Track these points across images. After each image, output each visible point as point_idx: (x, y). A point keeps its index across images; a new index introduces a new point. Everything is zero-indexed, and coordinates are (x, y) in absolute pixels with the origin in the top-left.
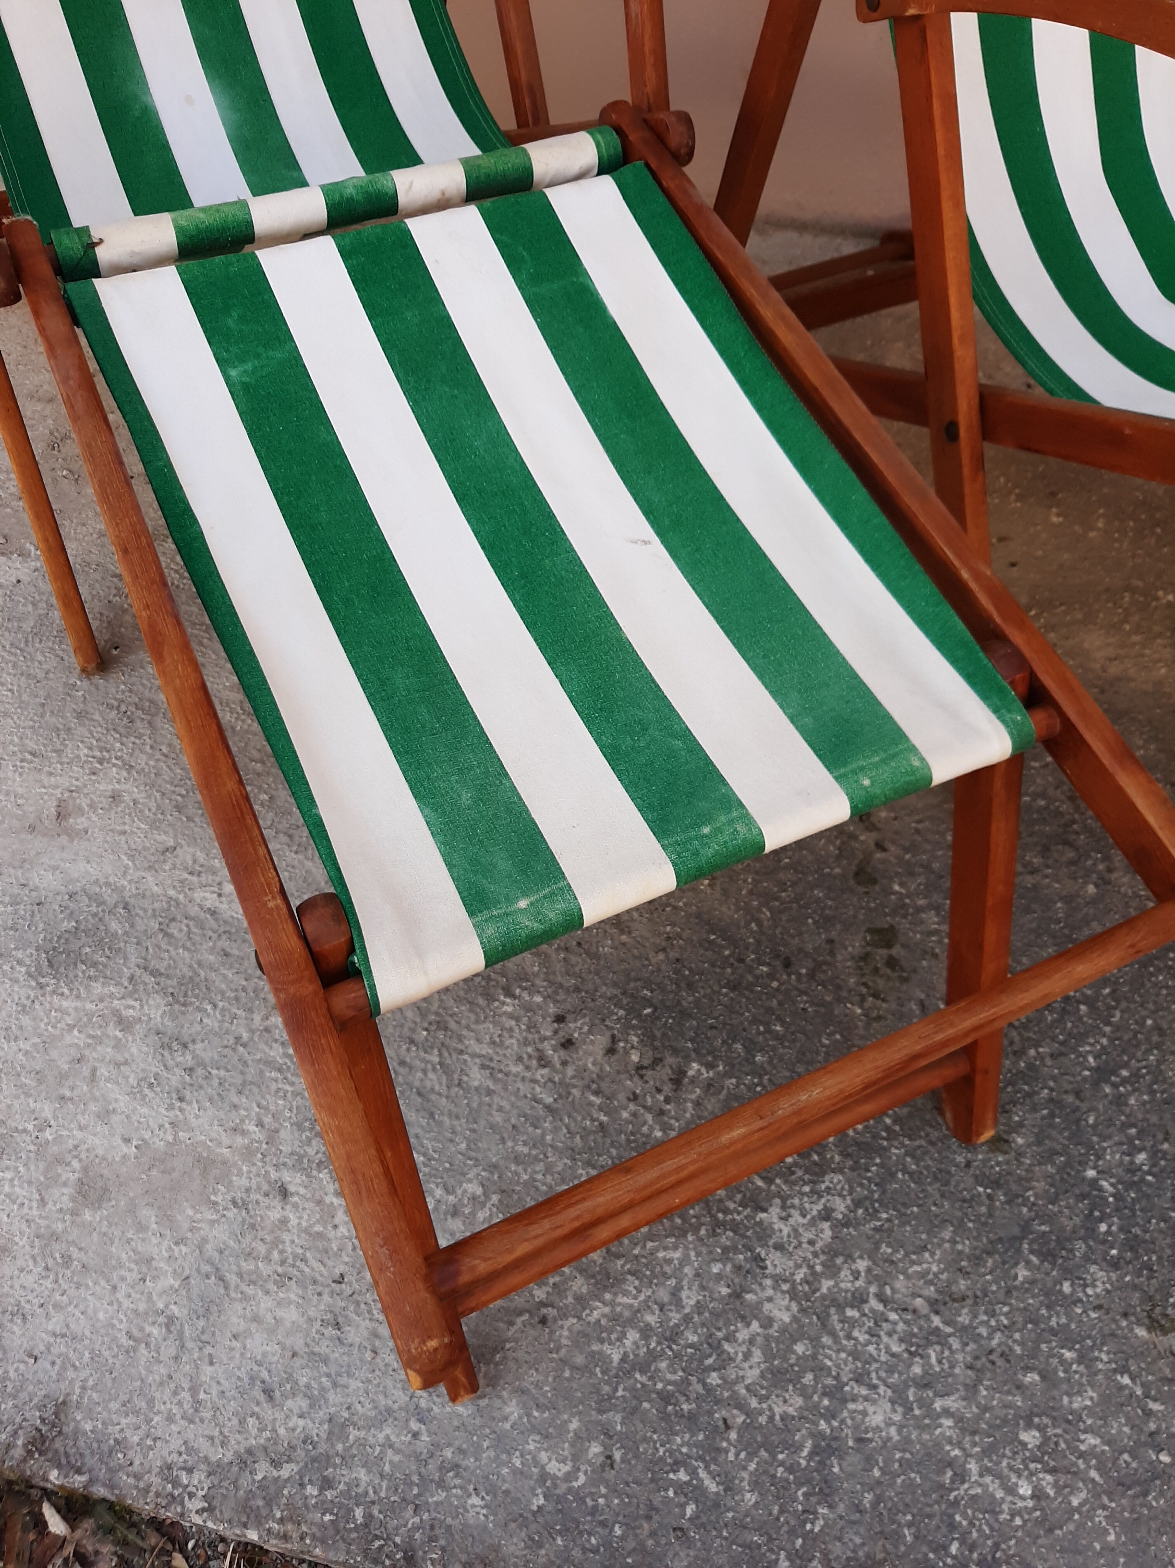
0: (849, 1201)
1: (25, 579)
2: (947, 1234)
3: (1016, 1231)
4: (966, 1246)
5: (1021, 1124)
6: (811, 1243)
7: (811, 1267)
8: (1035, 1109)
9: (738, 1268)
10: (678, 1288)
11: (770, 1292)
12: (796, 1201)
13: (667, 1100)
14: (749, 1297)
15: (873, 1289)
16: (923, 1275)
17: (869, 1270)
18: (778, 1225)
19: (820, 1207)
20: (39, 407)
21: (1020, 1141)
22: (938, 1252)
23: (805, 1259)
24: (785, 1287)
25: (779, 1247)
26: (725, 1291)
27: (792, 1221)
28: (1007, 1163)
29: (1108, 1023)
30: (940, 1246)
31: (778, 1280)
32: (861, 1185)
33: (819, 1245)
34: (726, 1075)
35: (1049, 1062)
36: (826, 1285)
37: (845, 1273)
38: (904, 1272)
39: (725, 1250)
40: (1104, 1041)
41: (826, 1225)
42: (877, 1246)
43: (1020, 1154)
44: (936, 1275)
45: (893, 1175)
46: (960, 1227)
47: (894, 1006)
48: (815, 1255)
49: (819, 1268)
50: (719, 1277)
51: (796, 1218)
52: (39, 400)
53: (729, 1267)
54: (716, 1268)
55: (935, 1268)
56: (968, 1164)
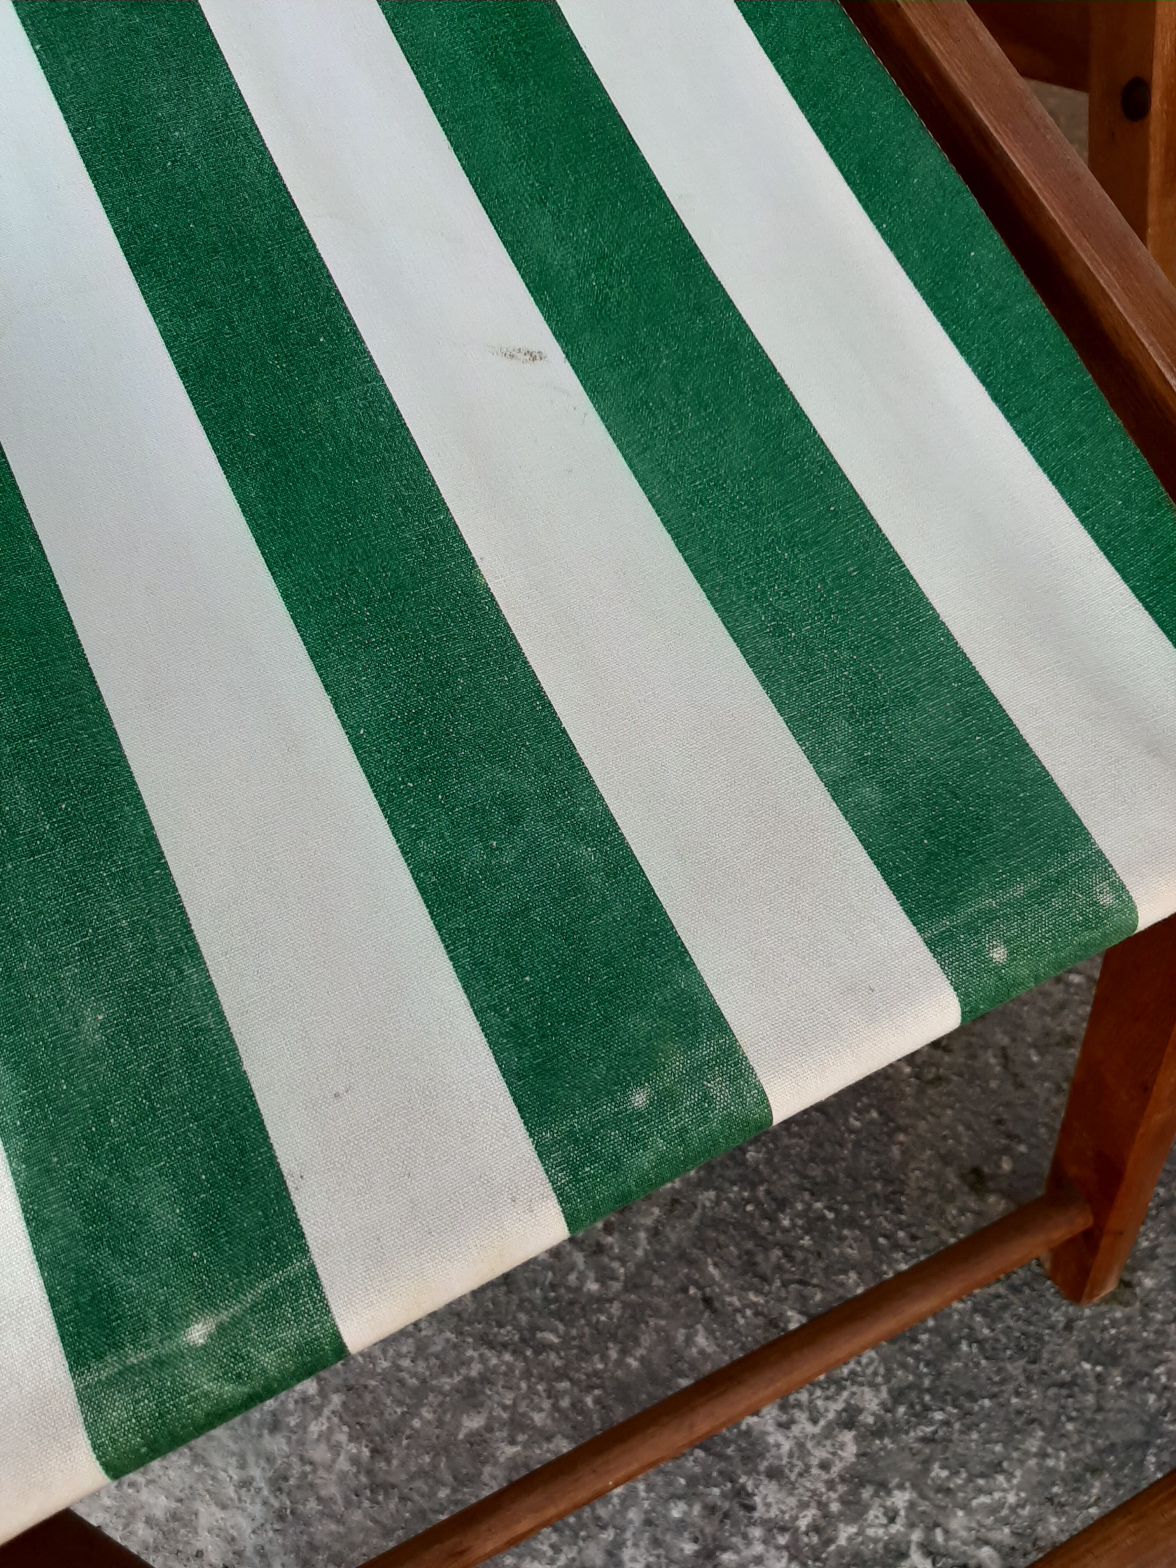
0: (884, 1394)
2: (1033, 1445)
3: (1137, 1432)
4: (1058, 1462)
5: (1152, 1254)
6: (825, 1466)
7: (822, 1506)
9: (711, 1510)
10: (617, 1545)
11: (758, 1548)
12: (804, 1396)
13: (608, 1229)
14: (727, 1557)
15: (916, 1536)
16: (993, 1510)
17: (911, 1506)
18: (775, 1437)
19: (839, 1405)
21: (1148, 1282)
22: (1018, 1473)
23: (814, 1492)
24: (782, 1540)
25: (775, 1474)
26: (689, 1548)
27: (796, 1430)
28: (1128, 1320)
30: (1021, 1462)
31: (773, 1527)
32: (904, 1366)
33: (837, 1468)
34: (701, 1184)
36: (845, 1533)
37: (875, 1514)
38: (965, 1507)
39: (693, 1481)
41: (848, 1437)
42: (927, 1463)
43: (1148, 1306)
44: (1013, 1509)
45: (953, 1345)
46: (1054, 1434)
48: (831, 1485)
49: (835, 1507)
50: (681, 1526)
51: (804, 1426)
53: (697, 1509)
54: (677, 1511)
55: (1012, 1499)
56: (1069, 1326)
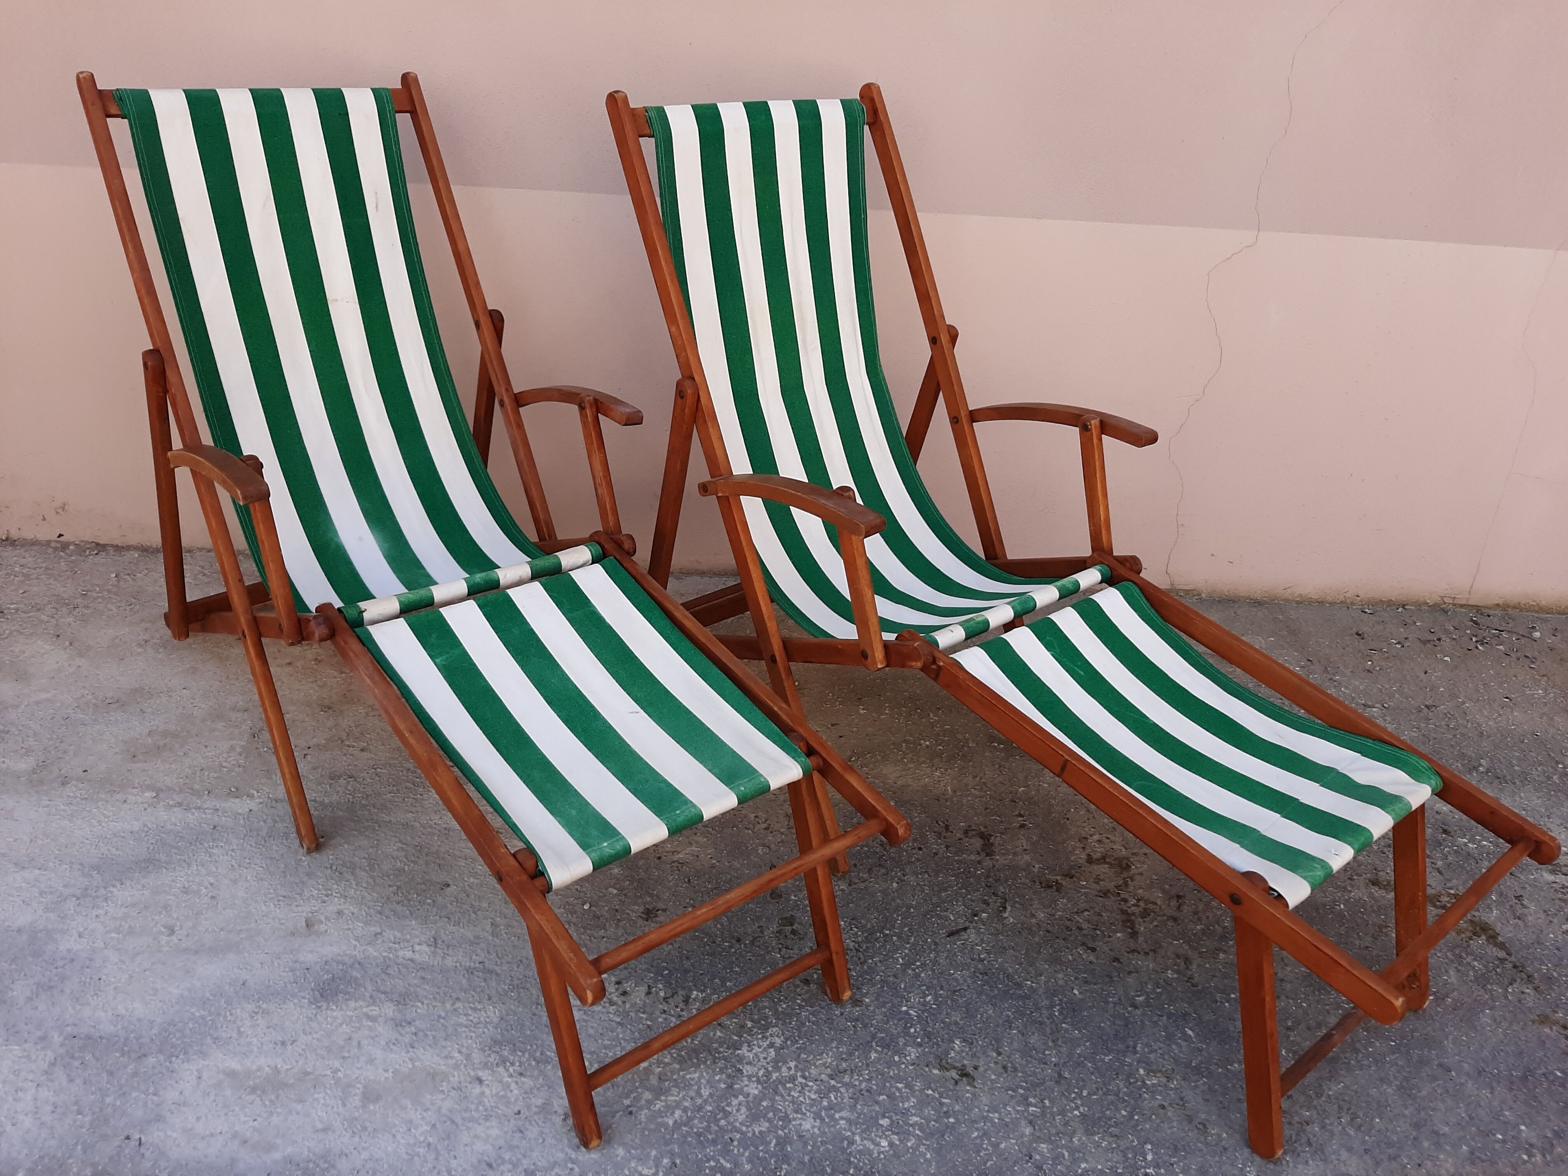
0: (782, 1038)
1: (255, 809)
2: (834, 1045)
3: (869, 1039)
4: (843, 1049)
5: (867, 993)
6: (765, 1058)
7: (766, 1069)
8: (874, 985)
9: (729, 1076)
10: (699, 1088)
11: (747, 1083)
12: (755, 1042)
13: (682, 1010)
14: (736, 1086)
15: (799, 1074)
16: (824, 1064)
17: (796, 1066)
18: (747, 1054)
19: (768, 1043)
20: (239, 715)
21: (867, 1000)
22: (830, 1053)
23: (762, 1066)
24: (754, 1079)
25: (749, 1063)
26: (723, 1086)
27: (754, 1051)
28: (861, 1010)
29: (909, 943)
30: (831, 1050)
31: (749, 1077)
32: (788, 1031)
33: (769, 1059)
34: (713, 994)
35: (879, 964)
36: (775, 1076)
37: (784, 1069)
38: (814, 1065)
39: (721, 1069)
40: (907, 951)
41: (772, 1050)
42: (799, 1056)
43: (867, 1006)
44: (830, 1063)
45: (803, 1024)
46: (840, 1042)
47: (797, 951)
48: (768, 1063)
49: (770, 1069)
50: (719, 1081)
51: (756, 1049)
52: (238, 711)
53: (724, 1076)
54: (717, 1078)
55: (829, 1060)
56: (842, 1014)
